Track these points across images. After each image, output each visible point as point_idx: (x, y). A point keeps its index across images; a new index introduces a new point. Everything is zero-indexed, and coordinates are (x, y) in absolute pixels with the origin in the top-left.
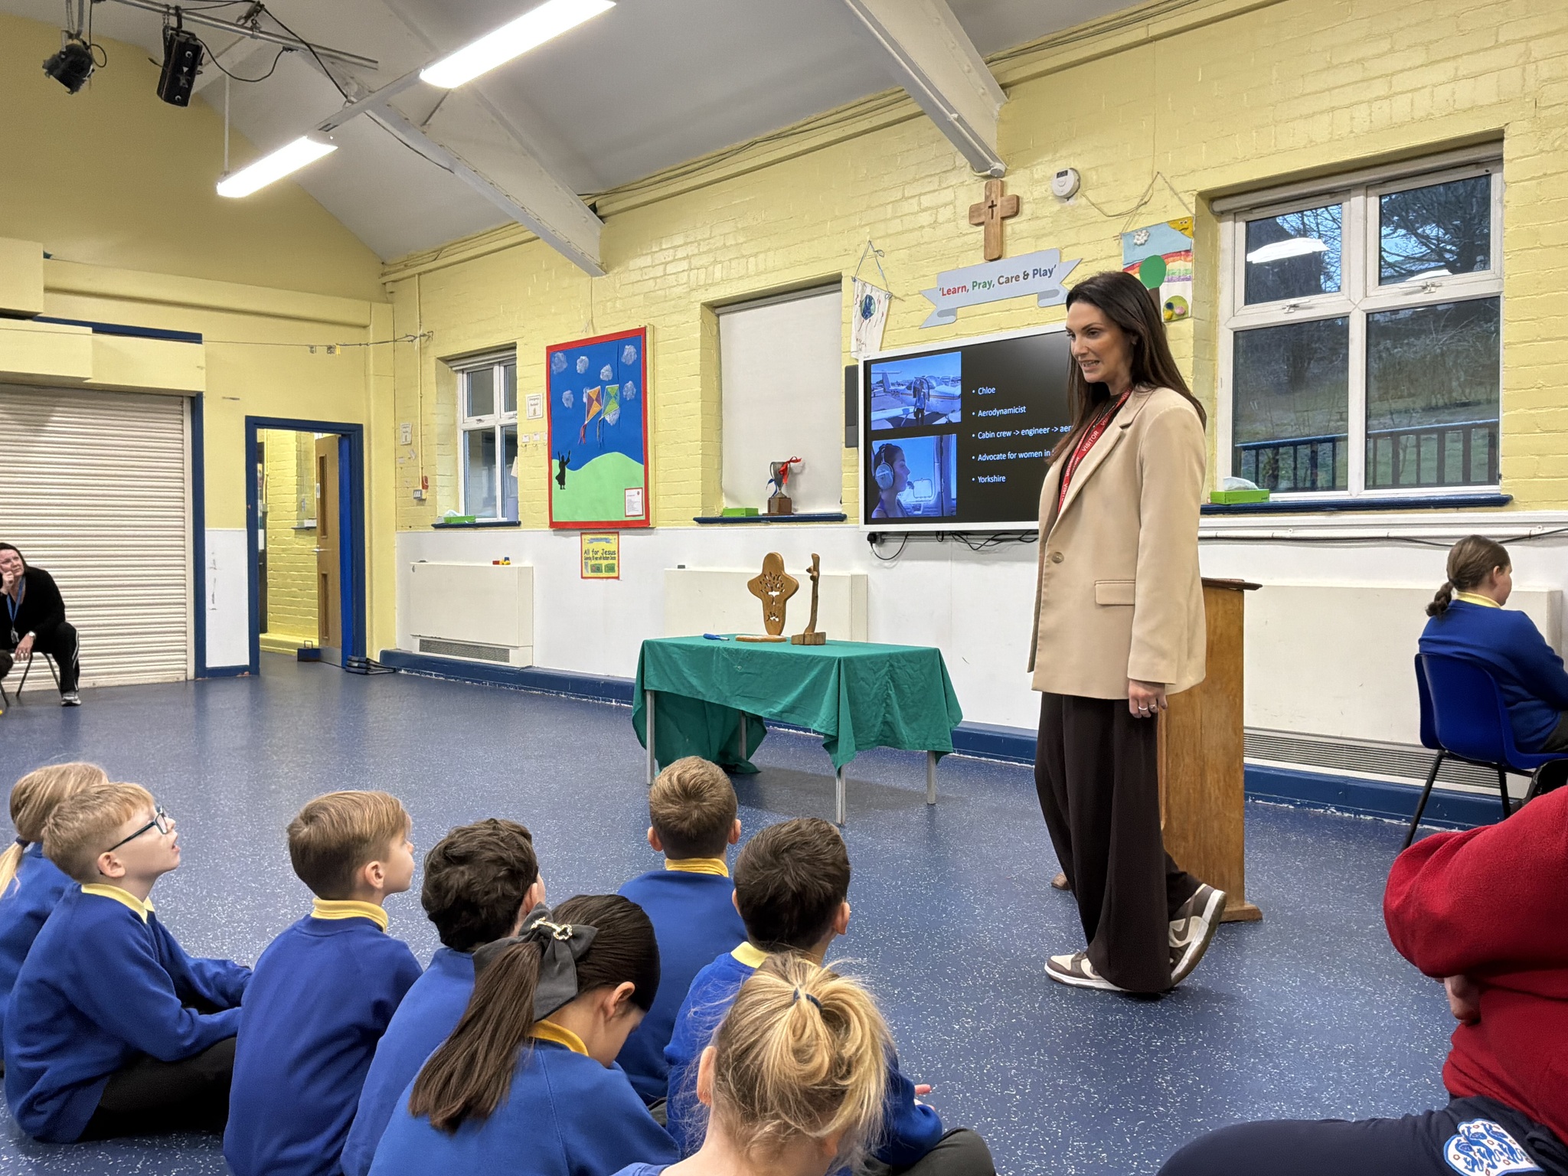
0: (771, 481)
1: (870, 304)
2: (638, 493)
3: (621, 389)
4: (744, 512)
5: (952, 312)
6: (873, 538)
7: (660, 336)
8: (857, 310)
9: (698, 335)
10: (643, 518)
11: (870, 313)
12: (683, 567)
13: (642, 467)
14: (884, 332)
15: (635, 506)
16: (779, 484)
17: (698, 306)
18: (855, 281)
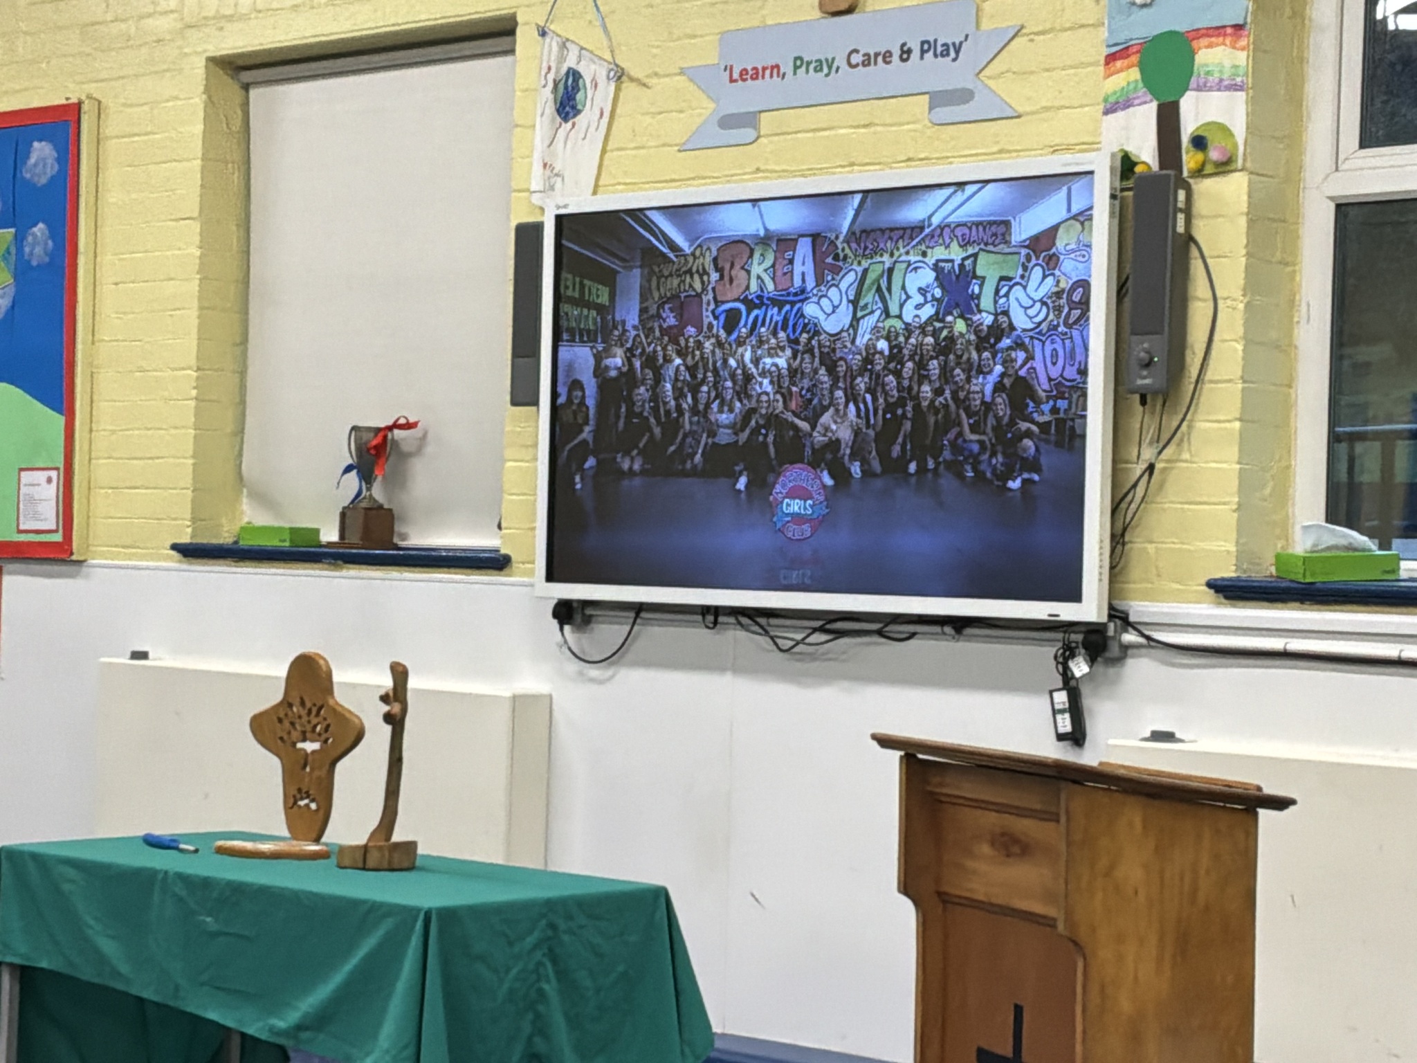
0: (348, 469)
1: (576, 88)
2: (49, 480)
3: (19, 239)
4: (287, 536)
5: (749, 120)
6: (565, 612)
7: (111, 127)
8: (546, 99)
9: (199, 128)
10: (58, 537)
11: (574, 107)
12: (143, 655)
13: (60, 420)
14: (604, 151)
15: (40, 508)
16: (367, 477)
17: (201, 63)
18: (543, 34)
